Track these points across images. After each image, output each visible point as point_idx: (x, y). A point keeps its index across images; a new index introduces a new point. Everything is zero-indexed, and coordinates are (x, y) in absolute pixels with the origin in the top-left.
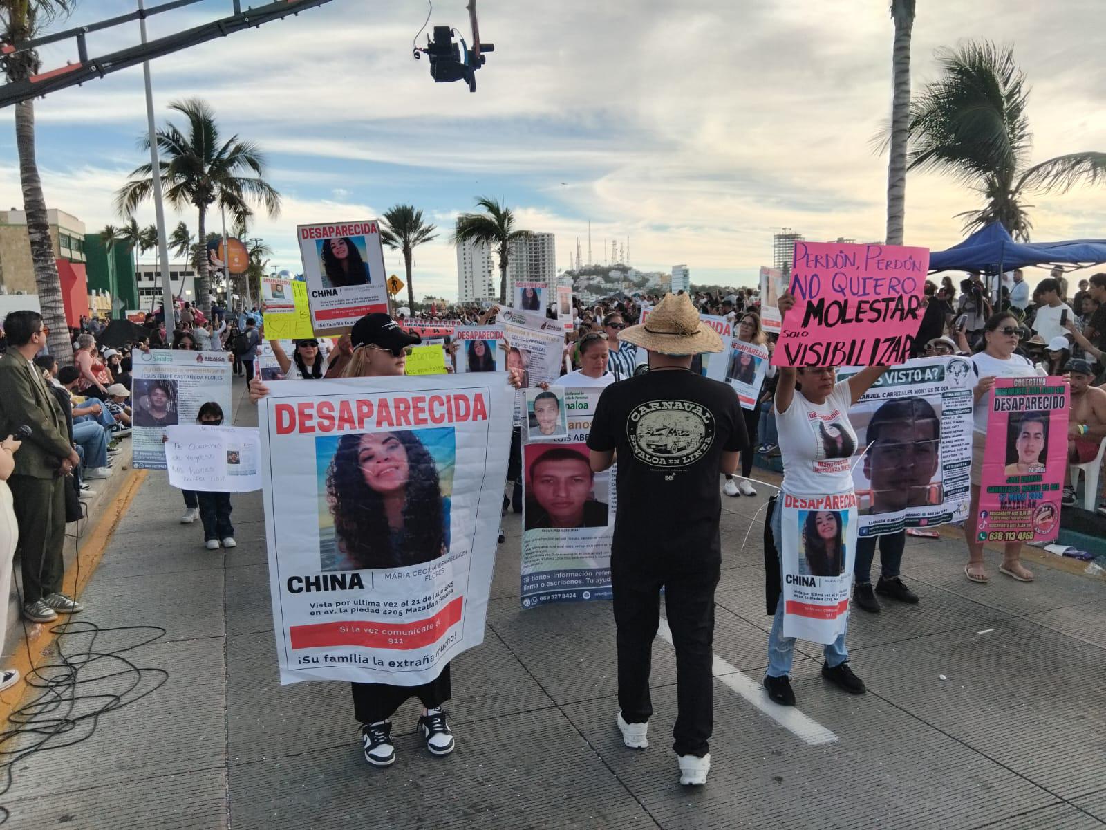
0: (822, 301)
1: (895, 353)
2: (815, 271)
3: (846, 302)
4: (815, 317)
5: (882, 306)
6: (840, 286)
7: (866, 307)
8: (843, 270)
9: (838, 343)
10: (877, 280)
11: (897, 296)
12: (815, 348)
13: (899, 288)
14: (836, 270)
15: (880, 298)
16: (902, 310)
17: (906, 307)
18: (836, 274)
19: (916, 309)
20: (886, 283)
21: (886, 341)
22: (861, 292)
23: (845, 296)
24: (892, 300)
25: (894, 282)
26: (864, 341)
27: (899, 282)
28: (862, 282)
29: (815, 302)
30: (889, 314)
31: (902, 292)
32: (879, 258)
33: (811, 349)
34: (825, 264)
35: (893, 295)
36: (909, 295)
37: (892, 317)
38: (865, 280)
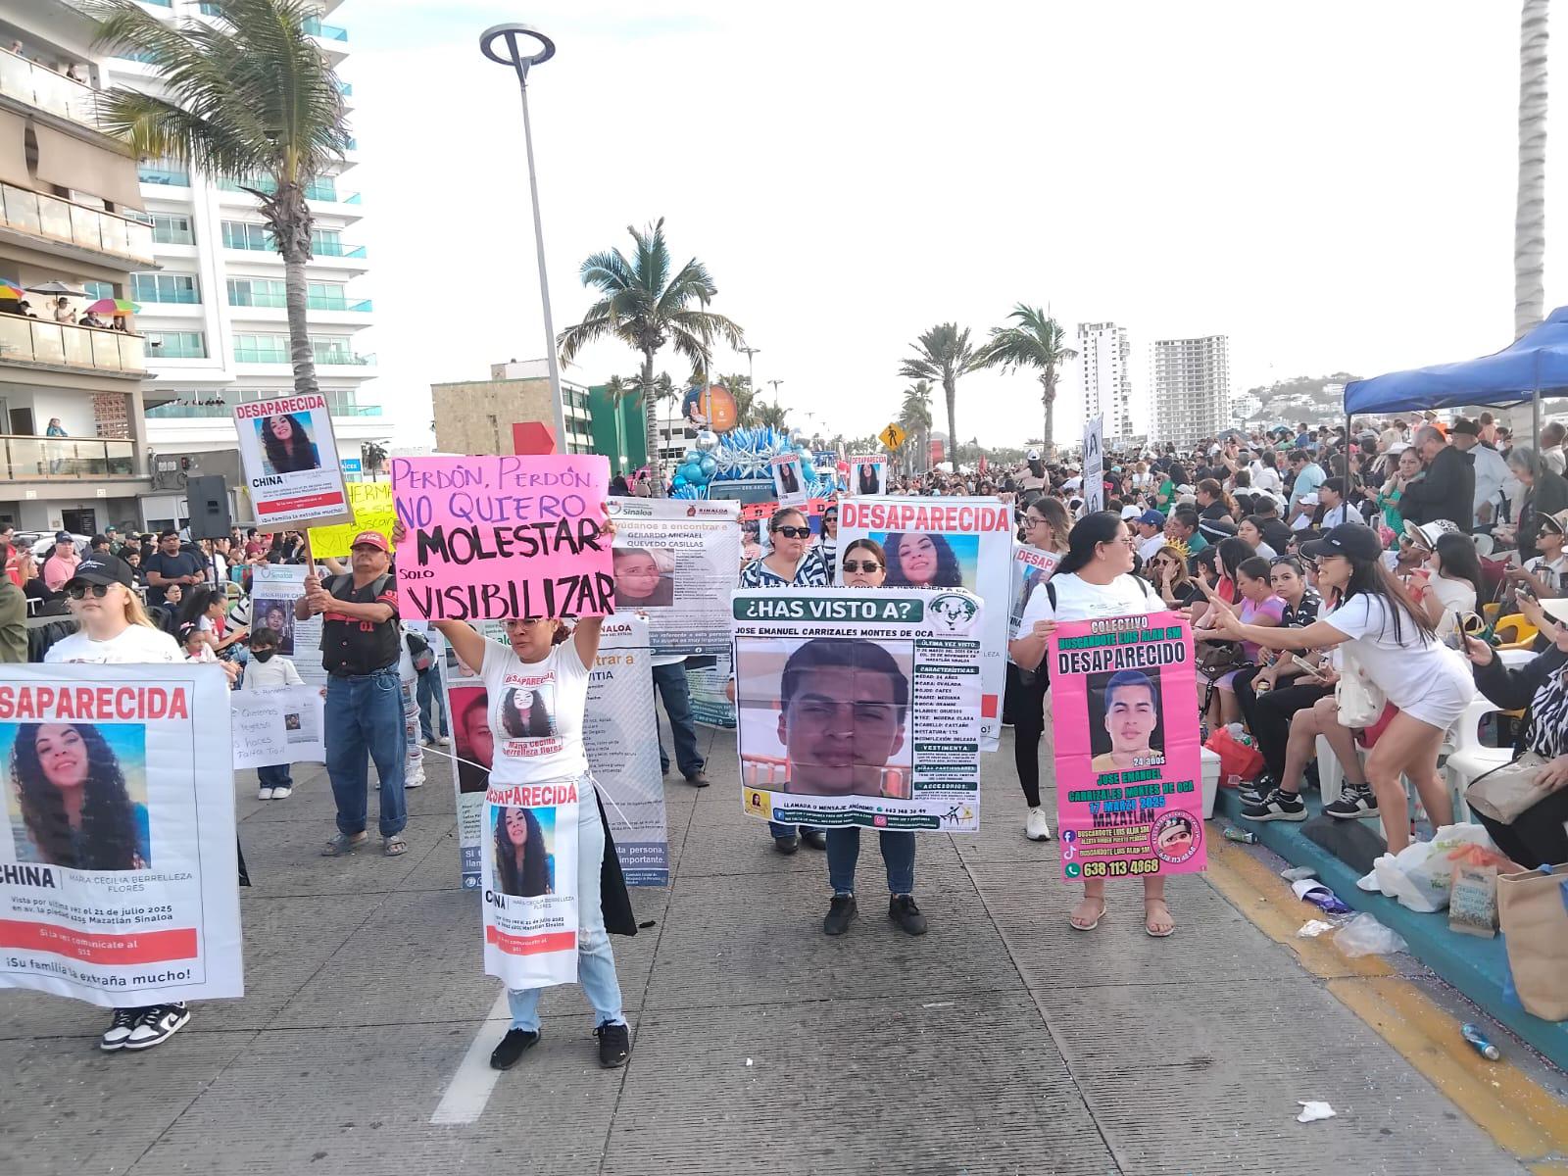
0: (438, 530)
1: (586, 601)
2: (425, 493)
3: (475, 529)
4: (435, 551)
5: (535, 534)
6: (461, 509)
7: (507, 536)
8: (465, 489)
9: (485, 587)
10: (519, 501)
11: (557, 520)
12: (453, 593)
13: (558, 509)
14: (452, 490)
15: (527, 523)
16: (570, 539)
17: (575, 534)
18: (454, 495)
19: (592, 537)
20: (535, 504)
21: (561, 582)
22: (497, 515)
23: (472, 522)
24: (551, 525)
25: (547, 502)
26: (526, 583)
27: (558, 502)
28: (496, 505)
29: (429, 531)
30: (551, 545)
31: (563, 515)
32: (519, 472)
33: (448, 594)
34: (437, 483)
35: (548, 518)
36: (578, 519)
37: (556, 548)
38: (500, 501)
